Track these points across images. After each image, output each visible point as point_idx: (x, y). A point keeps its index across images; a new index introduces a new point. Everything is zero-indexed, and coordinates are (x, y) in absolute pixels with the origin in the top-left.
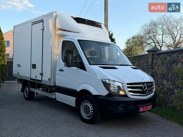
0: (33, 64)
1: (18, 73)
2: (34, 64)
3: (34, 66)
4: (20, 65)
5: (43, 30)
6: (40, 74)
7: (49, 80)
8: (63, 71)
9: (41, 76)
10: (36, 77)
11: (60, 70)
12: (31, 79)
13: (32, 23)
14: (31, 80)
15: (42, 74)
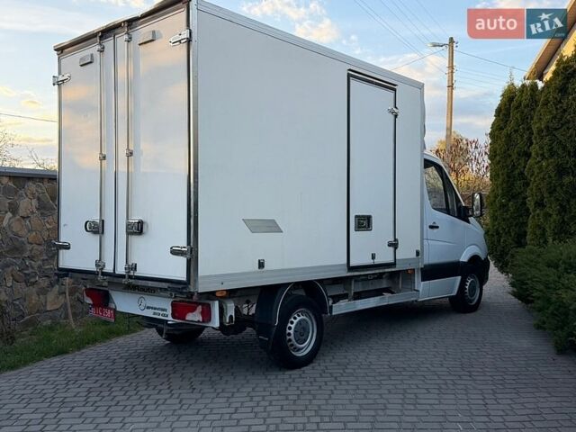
0: (356, 216)
1: (261, 265)
2: (363, 216)
3: (364, 223)
4: (274, 221)
5: (396, 116)
6: (390, 245)
7: (418, 253)
8: (437, 227)
9: (392, 249)
10: (373, 257)
11: (431, 227)
12: (351, 269)
13: (350, 70)
14: (349, 274)
15: (394, 245)
